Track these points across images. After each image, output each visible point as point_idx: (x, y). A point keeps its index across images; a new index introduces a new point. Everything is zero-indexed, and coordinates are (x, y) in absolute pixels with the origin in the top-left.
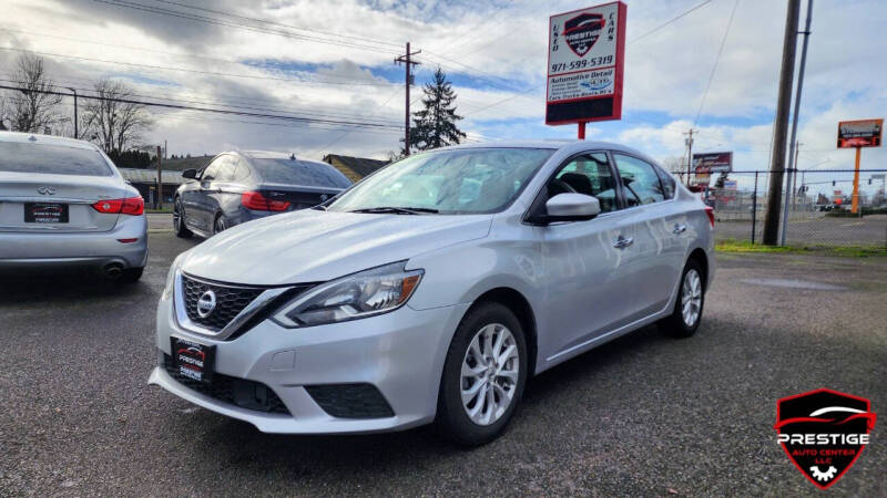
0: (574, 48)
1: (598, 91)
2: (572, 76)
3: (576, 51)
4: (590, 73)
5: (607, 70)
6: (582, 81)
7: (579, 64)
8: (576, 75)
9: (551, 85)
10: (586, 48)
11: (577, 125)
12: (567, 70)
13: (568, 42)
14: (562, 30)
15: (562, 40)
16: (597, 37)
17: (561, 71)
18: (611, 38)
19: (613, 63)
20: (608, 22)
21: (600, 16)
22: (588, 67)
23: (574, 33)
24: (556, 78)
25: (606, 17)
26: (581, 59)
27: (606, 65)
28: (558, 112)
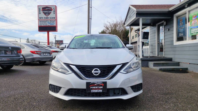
0: (45, 14)
1: (52, 25)
2: (45, 20)
3: (46, 15)
4: (50, 20)
5: (54, 20)
6: (48, 22)
7: (46, 18)
8: (46, 20)
9: (39, 22)
10: (48, 15)
11: (47, 32)
12: (43, 19)
13: (43, 12)
14: (41, 9)
15: (41, 12)
16: (51, 12)
17: (42, 19)
18: (54, 13)
19: (55, 19)
20: (53, 10)
21: (51, 8)
22: (49, 19)
23: (45, 10)
24: (40, 20)
25: (53, 8)
26: (47, 17)
27: (53, 19)
28: (42, 29)
